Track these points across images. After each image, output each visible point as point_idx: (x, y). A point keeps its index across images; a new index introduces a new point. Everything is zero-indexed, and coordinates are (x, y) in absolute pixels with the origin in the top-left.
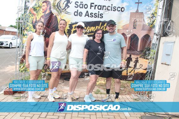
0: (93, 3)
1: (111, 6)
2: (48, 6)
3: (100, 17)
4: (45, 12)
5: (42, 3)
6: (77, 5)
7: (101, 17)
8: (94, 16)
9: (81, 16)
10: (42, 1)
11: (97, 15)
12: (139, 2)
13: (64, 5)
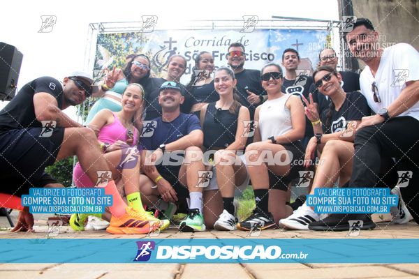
0: (218, 52)
1: (249, 53)
5: (125, 58)
6: (188, 56)
12: (298, 43)
13: (165, 59)
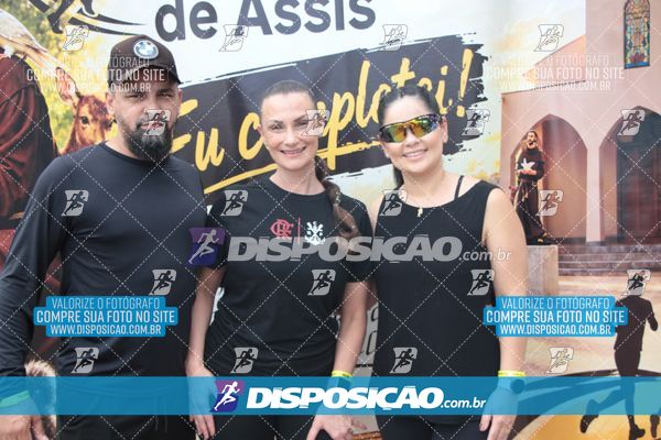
3: (354, 23)
7: (362, 18)
8: (305, 18)
9: (212, 32)
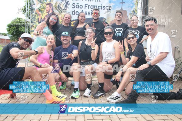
0: (87, 4)
1: (101, 6)
2: (50, 8)
4: (49, 12)
5: (45, 5)
6: (74, 6)
10: (45, 4)
11: (90, 13)
12: (123, 2)
